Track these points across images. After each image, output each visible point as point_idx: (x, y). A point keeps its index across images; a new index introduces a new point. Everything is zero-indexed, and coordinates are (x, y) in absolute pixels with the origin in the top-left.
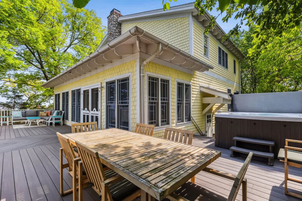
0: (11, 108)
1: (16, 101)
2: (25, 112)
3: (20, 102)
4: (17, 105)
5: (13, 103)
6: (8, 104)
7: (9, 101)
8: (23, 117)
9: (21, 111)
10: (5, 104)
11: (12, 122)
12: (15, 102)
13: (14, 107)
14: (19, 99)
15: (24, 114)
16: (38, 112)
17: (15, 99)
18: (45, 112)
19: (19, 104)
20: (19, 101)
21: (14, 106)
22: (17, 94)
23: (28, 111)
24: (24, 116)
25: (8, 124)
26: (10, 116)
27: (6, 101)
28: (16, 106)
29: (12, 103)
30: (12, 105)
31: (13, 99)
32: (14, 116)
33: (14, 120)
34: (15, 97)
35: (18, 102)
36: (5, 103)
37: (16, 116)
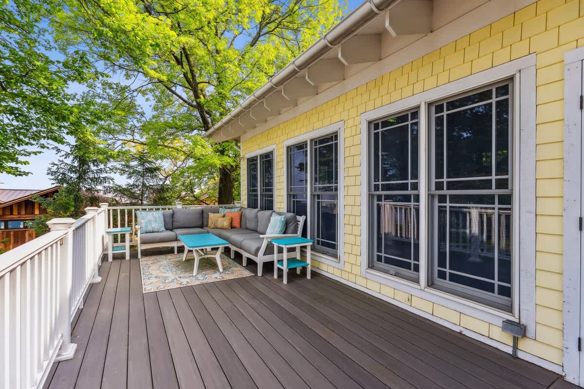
0: (136, 199)
1: (145, 181)
2: (173, 215)
3: (155, 184)
4: (147, 192)
5: (140, 187)
6: (131, 189)
7: (131, 181)
8: (167, 229)
9: (161, 212)
10: (124, 189)
11: (140, 248)
12: (144, 185)
13: (142, 197)
14: (152, 177)
15: (169, 220)
16: (205, 215)
17: (143, 177)
18: (224, 216)
19: (151, 188)
20: (151, 182)
21: (142, 194)
22: (147, 165)
23: (179, 210)
24: (170, 226)
25: (128, 257)
26: (133, 226)
27: (127, 183)
28: (146, 196)
29: (137, 186)
30: (138, 192)
31: (139, 177)
32: (144, 229)
33: (144, 242)
34: (143, 172)
35: (150, 185)
36: (124, 187)
37: (150, 228)
